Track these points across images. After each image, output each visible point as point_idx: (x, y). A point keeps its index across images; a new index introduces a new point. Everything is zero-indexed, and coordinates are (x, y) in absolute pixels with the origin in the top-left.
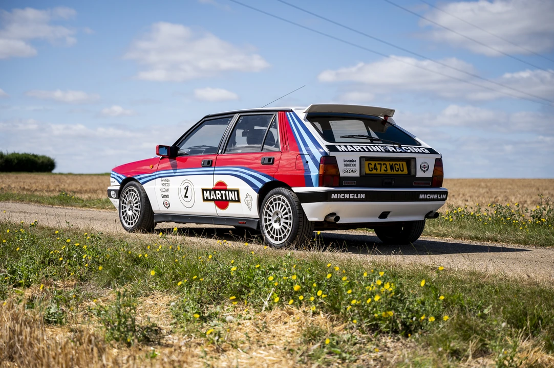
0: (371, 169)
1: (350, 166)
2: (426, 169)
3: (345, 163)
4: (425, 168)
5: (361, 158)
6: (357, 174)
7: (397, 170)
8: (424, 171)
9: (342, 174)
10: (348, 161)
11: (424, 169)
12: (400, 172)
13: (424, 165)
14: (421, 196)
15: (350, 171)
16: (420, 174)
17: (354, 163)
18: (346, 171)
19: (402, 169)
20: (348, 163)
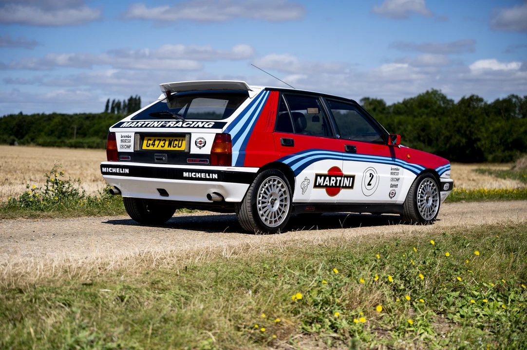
0: (148, 145)
1: (125, 142)
2: (203, 145)
3: (122, 139)
4: (200, 144)
5: (136, 133)
6: (131, 150)
7: (175, 146)
8: (200, 148)
9: (119, 150)
10: (124, 137)
11: (199, 145)
12: (177, 149)
13: (201, 141)
14: (185, 174)
15: (126, 147)
16: (194, 150)
17: (129, 138)
18: (122, 147)
19: (180, 145)
20: (125, 138)
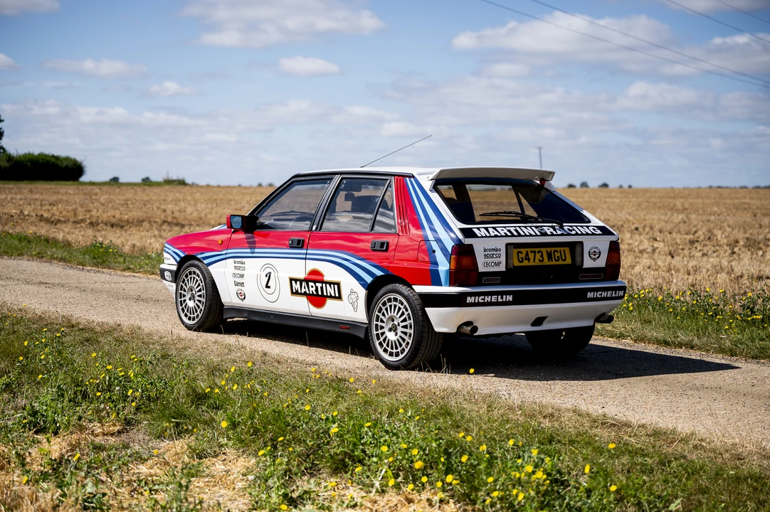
0: (521, 260)
1: (492, 257)
2: (597, 256)
3: (486, 253)
4: (595, 255)
5: (507, 245)
6: (502, 268)
7: (557, 259)
8: (594, 260)
9: (481, 269)
10: (490, 250)
11: (593, 257)
12: (561, 262)
13: (595, 252)
14: (590, 295)
15: (493, 264)
16: (588, 263)
17: (498, 252)
18: (487, 264)
19: (563, 258)
20: (489, 253)
